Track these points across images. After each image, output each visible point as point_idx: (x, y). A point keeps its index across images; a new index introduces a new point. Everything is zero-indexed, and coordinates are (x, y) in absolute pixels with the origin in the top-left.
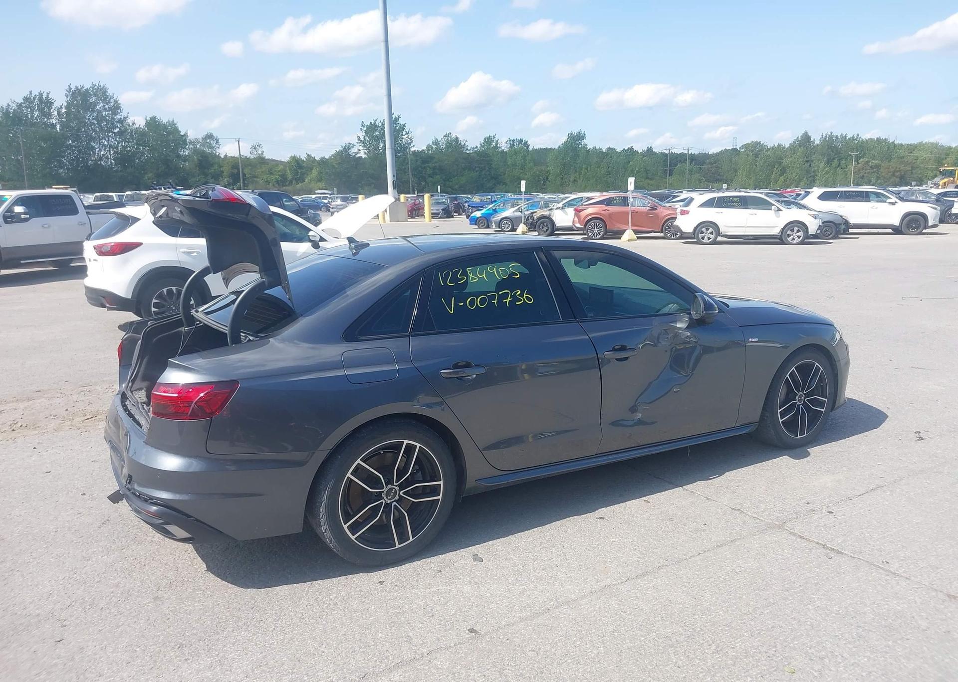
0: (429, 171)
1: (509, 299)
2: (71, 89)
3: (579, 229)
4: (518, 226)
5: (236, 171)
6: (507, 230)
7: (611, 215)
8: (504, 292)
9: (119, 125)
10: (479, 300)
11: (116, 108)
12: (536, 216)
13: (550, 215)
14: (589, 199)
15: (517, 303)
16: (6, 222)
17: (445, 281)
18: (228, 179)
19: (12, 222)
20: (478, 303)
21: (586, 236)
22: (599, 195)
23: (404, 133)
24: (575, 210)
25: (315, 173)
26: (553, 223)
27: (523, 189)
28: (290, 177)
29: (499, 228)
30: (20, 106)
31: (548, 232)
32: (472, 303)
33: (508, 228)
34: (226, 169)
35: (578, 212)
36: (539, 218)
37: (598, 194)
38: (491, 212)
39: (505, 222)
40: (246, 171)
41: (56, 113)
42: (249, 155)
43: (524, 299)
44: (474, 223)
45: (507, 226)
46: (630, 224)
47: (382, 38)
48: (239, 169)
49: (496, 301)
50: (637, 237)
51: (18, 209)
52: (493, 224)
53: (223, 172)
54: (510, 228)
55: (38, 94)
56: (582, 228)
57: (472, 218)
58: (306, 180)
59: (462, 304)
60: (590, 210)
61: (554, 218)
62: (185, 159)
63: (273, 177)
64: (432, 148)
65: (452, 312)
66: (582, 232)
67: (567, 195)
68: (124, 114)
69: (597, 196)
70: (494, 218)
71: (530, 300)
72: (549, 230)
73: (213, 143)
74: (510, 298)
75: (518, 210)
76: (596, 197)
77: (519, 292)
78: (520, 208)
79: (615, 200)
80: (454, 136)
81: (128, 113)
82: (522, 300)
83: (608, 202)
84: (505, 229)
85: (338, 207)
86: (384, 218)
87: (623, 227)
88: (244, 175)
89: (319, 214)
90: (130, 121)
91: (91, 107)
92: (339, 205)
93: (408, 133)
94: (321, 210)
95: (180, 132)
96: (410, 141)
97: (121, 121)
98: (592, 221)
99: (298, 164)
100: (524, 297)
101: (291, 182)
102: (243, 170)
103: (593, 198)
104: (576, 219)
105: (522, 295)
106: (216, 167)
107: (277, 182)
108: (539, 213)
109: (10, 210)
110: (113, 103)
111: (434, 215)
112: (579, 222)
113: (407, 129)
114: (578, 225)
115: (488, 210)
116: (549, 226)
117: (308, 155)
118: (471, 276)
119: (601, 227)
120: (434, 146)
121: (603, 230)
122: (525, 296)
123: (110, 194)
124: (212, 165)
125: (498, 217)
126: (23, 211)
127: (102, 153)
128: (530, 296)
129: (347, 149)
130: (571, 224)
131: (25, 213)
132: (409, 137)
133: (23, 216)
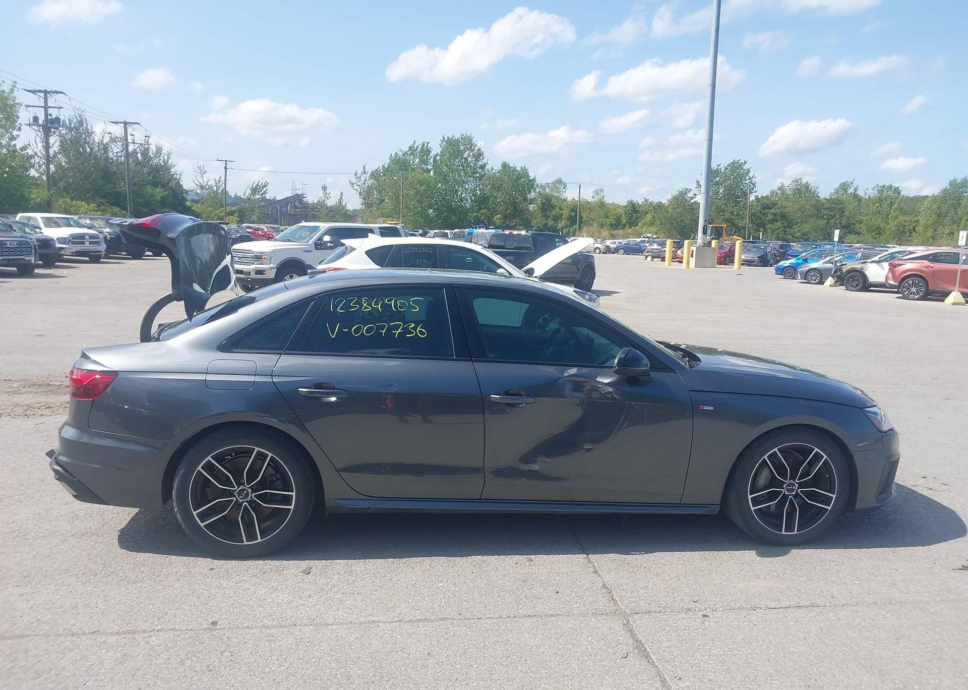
0: (770, 217)
1: (399, 331)
2: (445, 138)
3: (892, 286)
4: (827, 279)
5: (574, 214)
6: (814, 282)
7: (935, 274)
8: (395, 323)
9: (480, 171)
10: (366, 328)
11: (479, 155)
12: (844, 269)
13: (862, 269)
14: (911, 253)
15: (407, 336)
16: (316, 248)
17: (335, 307)
18: (566, 221)
19: (321, 249)
20: (364, 331)
21: (901, 295)
22: (925, 249)
23: (747, 178)
24: (890, 265)
25: (649, 217)
26: (865, 278)
27: (836, 239)
28: (624, 221)
29: (805, 280)
30: (405, 154)
31: (858, 287)
32: (357, 331)
33: (816, 281)
34: (566, 212)
35: (893, 267)
36: (849, 272)
37: (921, 248)
38: (801, 261)
39: (813, 273)
40: (583, 215)
41: (432, 160)
42: (590, 199)
43: (416, 332)
44: (780, 272)
45: (814, 278)
46: (957, 285)
47: (709, 81)
48: (577, 212)
49: (384, 331)
50: (965, 300)
51: (327, 238)
52: (799, 275)
53: (562, 214)
54: (817, 281)
55: (421, 143)
56: (896, 285)
57: (779, 267)
58: (639, 224)
59: (347, 330)
60: (909, 266)
61: (866, 273)
62: (532, 201)
63: (608, 221)
64: (777, 194)
65: (334, 337)
66: (896, 290)
67: (910, 248)
68: (485, 161)
69: (921, 250)
70: (800, 268)
71: (423, 333)
72: (860, 285)
73: (561, 187)
74: (401, 330)
75: (829, 262)
76: (917, 252)
77: (413, 325)
78: (832, 259)
79: (942, 256)
80: (804, 182)
81: (488, 160)
82: (414, 333)
83: (934, 258)
84: (812, 281)
85: (653, 251)
86: (688, 263)
87: (950, 288)
88: (581, 218)
89: (593, 256)
90: (488, 167)
91: (460, 154)
92: (655, 249)
93: (752, 178)
94: (642, 254)
95: (530, 177)
96: (752, 186)
97: (483, 167)
98: (911, 279)
99: (634, 208)
100: (418, 331)
101: (624, 226)
102: (580, 213)
103: (916, 253)
104: (890, 275)
105: (415, 328)
106: (557, 210)
107: (611, 225)
108: (850, 265)
109: (320, 239)
110: (476, 151)
111: (748, 263)
112: (894, 279)
113: (751, 175)
114: (892, 282)
115: (798, 259)
116: (861, 280)
117: (646, 200)
118: (365, 305)
119: (921, 286)
120: (778, 192)
121: (923, 290)
122: (418, 329)
123: (446, 231)
124: (553, 208)
125: (805, 268)
126: (329, 240)
127: (463, 195)
128: (423, 330)
129: (683, 193)
130: (883, 280)
131: (331, 242)
132: (752, 182)
133: (329, 244)
